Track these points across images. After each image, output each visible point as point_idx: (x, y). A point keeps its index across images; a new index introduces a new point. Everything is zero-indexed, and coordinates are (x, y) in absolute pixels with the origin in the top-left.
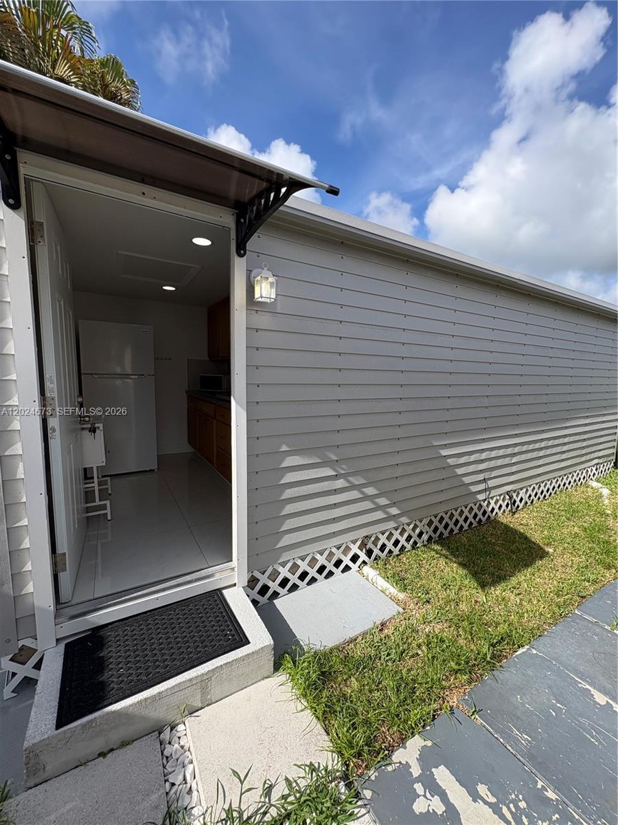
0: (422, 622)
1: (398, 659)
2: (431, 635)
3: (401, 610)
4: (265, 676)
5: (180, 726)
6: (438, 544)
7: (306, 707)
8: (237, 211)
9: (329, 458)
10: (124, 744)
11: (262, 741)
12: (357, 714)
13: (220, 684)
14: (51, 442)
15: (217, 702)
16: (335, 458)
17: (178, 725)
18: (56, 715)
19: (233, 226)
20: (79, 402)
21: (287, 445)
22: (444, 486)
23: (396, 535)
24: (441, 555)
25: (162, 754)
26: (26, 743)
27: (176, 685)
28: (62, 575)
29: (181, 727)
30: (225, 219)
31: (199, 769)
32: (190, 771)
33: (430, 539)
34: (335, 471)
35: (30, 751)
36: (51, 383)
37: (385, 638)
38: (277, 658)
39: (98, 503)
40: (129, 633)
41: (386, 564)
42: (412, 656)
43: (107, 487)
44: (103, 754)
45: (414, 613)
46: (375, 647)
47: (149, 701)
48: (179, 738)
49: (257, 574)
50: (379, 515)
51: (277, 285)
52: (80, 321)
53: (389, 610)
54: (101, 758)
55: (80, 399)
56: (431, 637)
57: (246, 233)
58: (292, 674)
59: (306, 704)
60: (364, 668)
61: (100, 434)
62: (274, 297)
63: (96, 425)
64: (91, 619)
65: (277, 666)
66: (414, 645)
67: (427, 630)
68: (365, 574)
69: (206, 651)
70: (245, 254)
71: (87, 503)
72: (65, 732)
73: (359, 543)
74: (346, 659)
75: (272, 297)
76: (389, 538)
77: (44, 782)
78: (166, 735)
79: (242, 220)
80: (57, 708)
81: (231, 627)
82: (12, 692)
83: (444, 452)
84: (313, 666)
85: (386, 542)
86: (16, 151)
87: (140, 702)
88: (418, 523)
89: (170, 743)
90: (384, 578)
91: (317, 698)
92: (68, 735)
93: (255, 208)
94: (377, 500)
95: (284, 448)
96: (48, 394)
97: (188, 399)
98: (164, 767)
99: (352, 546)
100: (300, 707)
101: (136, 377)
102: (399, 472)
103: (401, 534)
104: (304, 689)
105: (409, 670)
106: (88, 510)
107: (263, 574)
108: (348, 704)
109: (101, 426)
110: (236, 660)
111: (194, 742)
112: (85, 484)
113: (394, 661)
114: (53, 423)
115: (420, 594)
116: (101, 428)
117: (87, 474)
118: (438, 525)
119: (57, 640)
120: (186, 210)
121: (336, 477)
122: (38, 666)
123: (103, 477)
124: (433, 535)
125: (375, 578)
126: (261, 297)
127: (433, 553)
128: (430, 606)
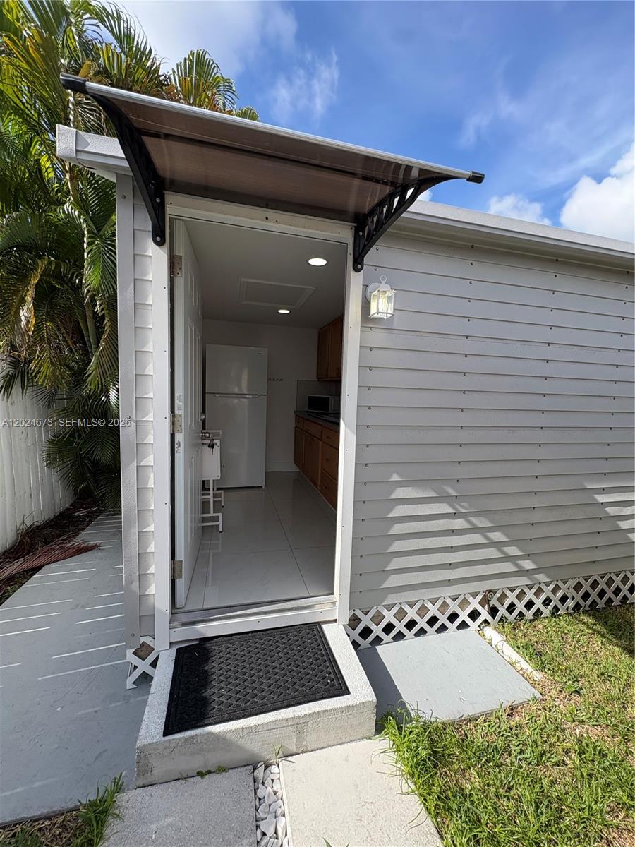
0: (570, 719)
1: (535, 761)
2: (584, 741)
3: (539, 696)
4: (365, 735)
5: (273, 766)
6: (589, 616)
7: (413, 791)
8: (356, 225)
9: (446, 492)
10: (221, 770)
11: (362, 817)
12: (479, 821)
13: (317, 732)
14: (177, 455)
15: (312, 751)
16: (454, 494)
17: (272, 764)
18: (164, 721)
19: (350, 241)
20: (201, 419)
21: (397, 473)
22: (600, 541)
23: (530, 595)
24: (594, 630)
25: (255, 794)
26: (138, 741)
27: (272, 722)
28: (178, 581)
29: (274, 769)
30: (343, 233)
31: (291, 826)
32: (282, 825)
33: (577, 607)
34: (454, 508)
35: (142, 750)
36: (180, 401)
37: (516, 727)
38: (379, 719)
39: (212, 514)
40: (231, 651)
41: (514, 629)
42: (557, 764)
43: (220, 499)
44: (201, 774)
45: (557, 704)
46: (502, 736)
47: (246, 732)
48: (273, 780)
49: (359, 614)
50: (508, 567)
51: (396, 300)
52: (207, 345)
53: (521, 692)
54: (199, 778)
55: (203, 417)
56: (584, 745)
57: (365, 246)
58: (397, 742)
59: (413, 787)
60: (488, 761)
61: (217, 449)
62: (392, 312)
63: (215, 441)
64: (200, 629)
65: (379, 728)
66: (559, 748)
67: (577, 732)
68: (488, 637)
69: (303, 690)
70: (362, 268)
71: (203, 513)
72: (170, 741)
73: (480, 597)
74: (463, 742)
75: (389, 312)
76: (519, 597)
77: (151, 785)
78: (260, 773)
79: (361, 234)
80: (165, 713)
81: (330, 669)
82: (133, 683)
83: (601, 498)
84: (423, 741)
85: (516, 602)
86: (164, 194)
87: (237, 730)
88: (560, 584)
89: (263, 783)
90: (513, 647)
91: (428, 784)
92: (173, 745)
93: (375, 219)
94: (506, 549)
95: (395, 478)
96: (177, 412)
97: (296, 419)
98: (257, 810)
99: (471, 599)
100: (406, 789)
101: (251, 396)
102: (537, 517)
103: (537, 594)
104: (411, 767)
105: (553, 783)
106: (204, 520)
107: (366, 615)
108: (467, 804)
109: (218, 442)
110: (335, 709)
111: (287, 793)
112: (203, 495)
113: (530, 763)
114: (180, 438)
115: (564, 680)
116: (219, 444)
117: (204, 486)
118: (590, 590)
119: (171, 643)
120: (305, 230)
121: (455, 516)
122: (154, 664)
123: (218, 489)
124: (582, 602)
125: (500, 644)
126: (378, 313)
127: (582, 627)
128: (580, 700)
